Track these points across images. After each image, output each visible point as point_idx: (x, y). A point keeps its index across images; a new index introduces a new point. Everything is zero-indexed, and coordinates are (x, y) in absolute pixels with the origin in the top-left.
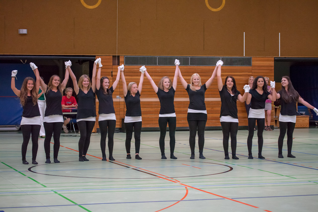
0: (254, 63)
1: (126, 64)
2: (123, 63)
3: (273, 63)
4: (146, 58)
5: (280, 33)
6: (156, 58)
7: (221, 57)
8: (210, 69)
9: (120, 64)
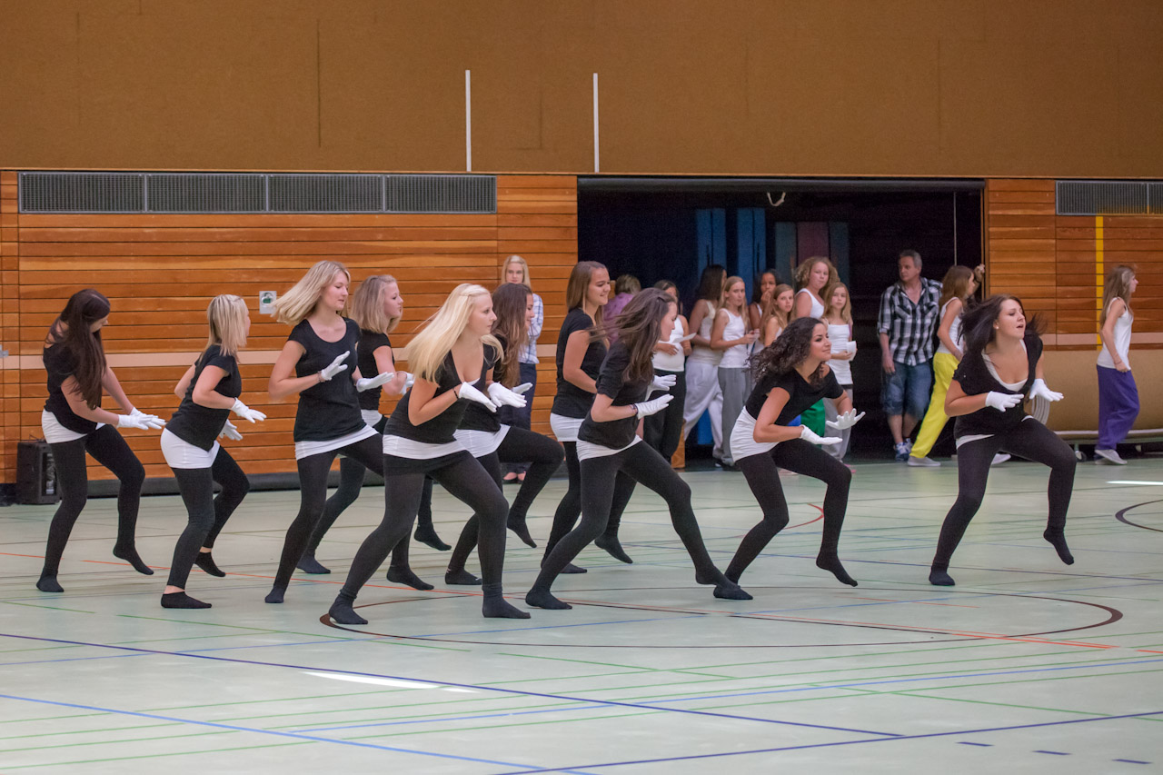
0: (504, 200)
1: (25, 208)
2: (15, 202)
3: (575, 198)
5: (595, 76)
6: (141, 179)
7: (383, 176)
8: (345, 225)
9: (4, 209)
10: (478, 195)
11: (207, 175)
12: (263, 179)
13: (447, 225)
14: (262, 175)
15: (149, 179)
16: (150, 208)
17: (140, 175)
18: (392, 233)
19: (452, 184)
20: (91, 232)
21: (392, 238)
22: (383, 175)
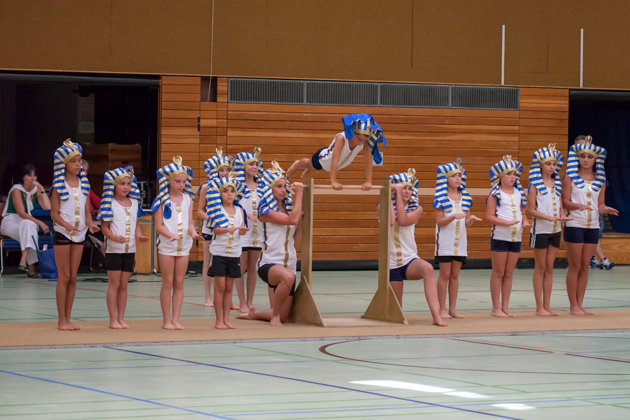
0: (524, 102)
1: (232, 100)
2: (226, 96)
3: (567, 102)
4: (278, 85)
5: (582, 30)
6: (303, 84)
7: (450, 86)
9: (219, 99)
10: (509, 99)
11: (343, 83)
12: (377, 86)
13: (488, 116)
14: (376, 84)
15: (307, 84)
16: (307, 101)
17: (302, 82)
18: (454, 120)
19: (492, 92)
20: (271, 115)
21: (454, 123)
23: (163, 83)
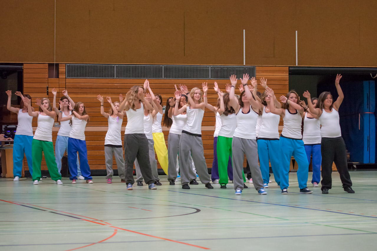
0: (258, 75)
1: (68, 76)
2: (65, 74)
3: (288, 74)
4: (98, 68)
5: (296, 31)
6: (114, 67)
8: (194, 83)
9: (60, 76)
14: (161, 66)
15: (117, 66)
16: (117, 77)
17: (113, 65)
20: (94, 85)
22: (210, 66)
23: (25, 67)
